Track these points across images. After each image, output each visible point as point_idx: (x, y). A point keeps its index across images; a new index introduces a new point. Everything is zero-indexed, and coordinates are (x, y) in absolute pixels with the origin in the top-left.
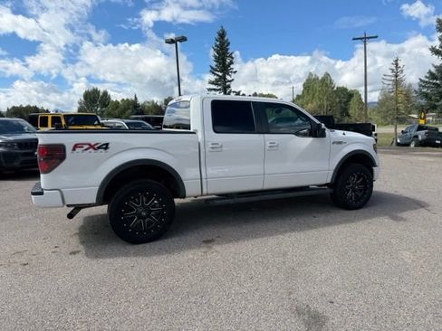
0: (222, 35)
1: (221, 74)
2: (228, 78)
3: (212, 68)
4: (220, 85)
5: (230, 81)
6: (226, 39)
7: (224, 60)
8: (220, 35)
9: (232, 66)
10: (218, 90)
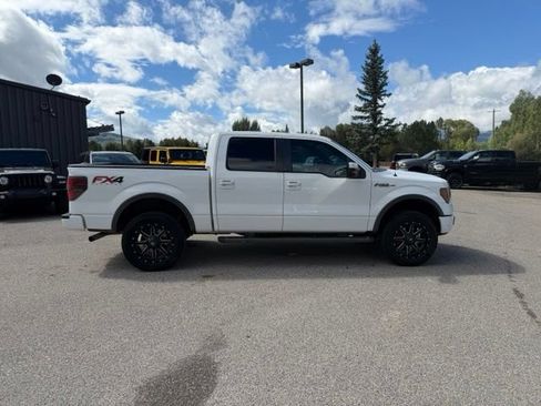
0: (375, 51)
1: (370, 98)
2: (380, 102)
3: (360, 91)
4: (366, 111)
5: (382, 106)
6: (379, 55)
7: (376, 81)
8: (371, 50)
9: (384, 88)
10: (366, 118)
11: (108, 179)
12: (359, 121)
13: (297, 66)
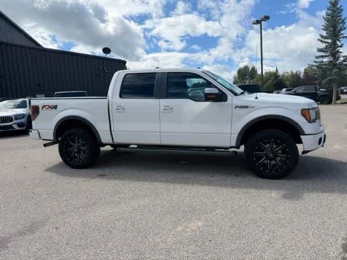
0: (335, 3)
1: (330, 41)
2: (339, 43)
3: (322, 36)
4: (327, 52)
6: (338, 6)
7: (335, 27)
8: (332, 3)
9: (342, 32)
10: (326, 56)
11: (50, 107)
12: (321, 59)
13: (258, 22)
